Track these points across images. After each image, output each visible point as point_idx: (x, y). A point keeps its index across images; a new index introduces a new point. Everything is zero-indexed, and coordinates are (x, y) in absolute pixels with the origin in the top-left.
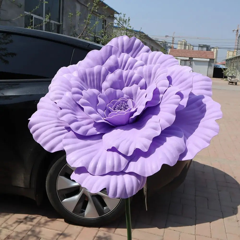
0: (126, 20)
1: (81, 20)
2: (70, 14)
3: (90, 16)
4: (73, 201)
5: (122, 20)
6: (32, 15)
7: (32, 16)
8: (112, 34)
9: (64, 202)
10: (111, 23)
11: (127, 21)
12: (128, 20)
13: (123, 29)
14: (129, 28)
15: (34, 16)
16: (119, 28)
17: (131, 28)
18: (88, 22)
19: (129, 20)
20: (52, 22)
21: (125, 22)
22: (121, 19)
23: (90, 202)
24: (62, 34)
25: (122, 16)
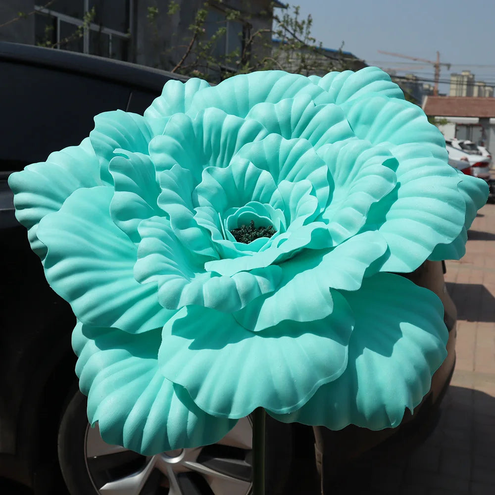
0: (304, 22)
1: (184, 25)
2: (151, 9)
3: (202, 15)
4: (128, 489)
5: (292, 23)
6: (54, 14)
7: (55, 19)
8: (265, 61)
9: (103, 490)
10: (261, 30)
11: (305, 26)
12: (306, 22)
13: (293, 46)
14: (311, 44)
15: (61, 17)
16: (284, 43)
17: (317, 45)
18: (197, 30)
19: (310, 22)
20: (107, 31)
21: (301, 29)
22: (289, 20)
23: (174, 491)
24: (135, 62)
25: (291, 12)
